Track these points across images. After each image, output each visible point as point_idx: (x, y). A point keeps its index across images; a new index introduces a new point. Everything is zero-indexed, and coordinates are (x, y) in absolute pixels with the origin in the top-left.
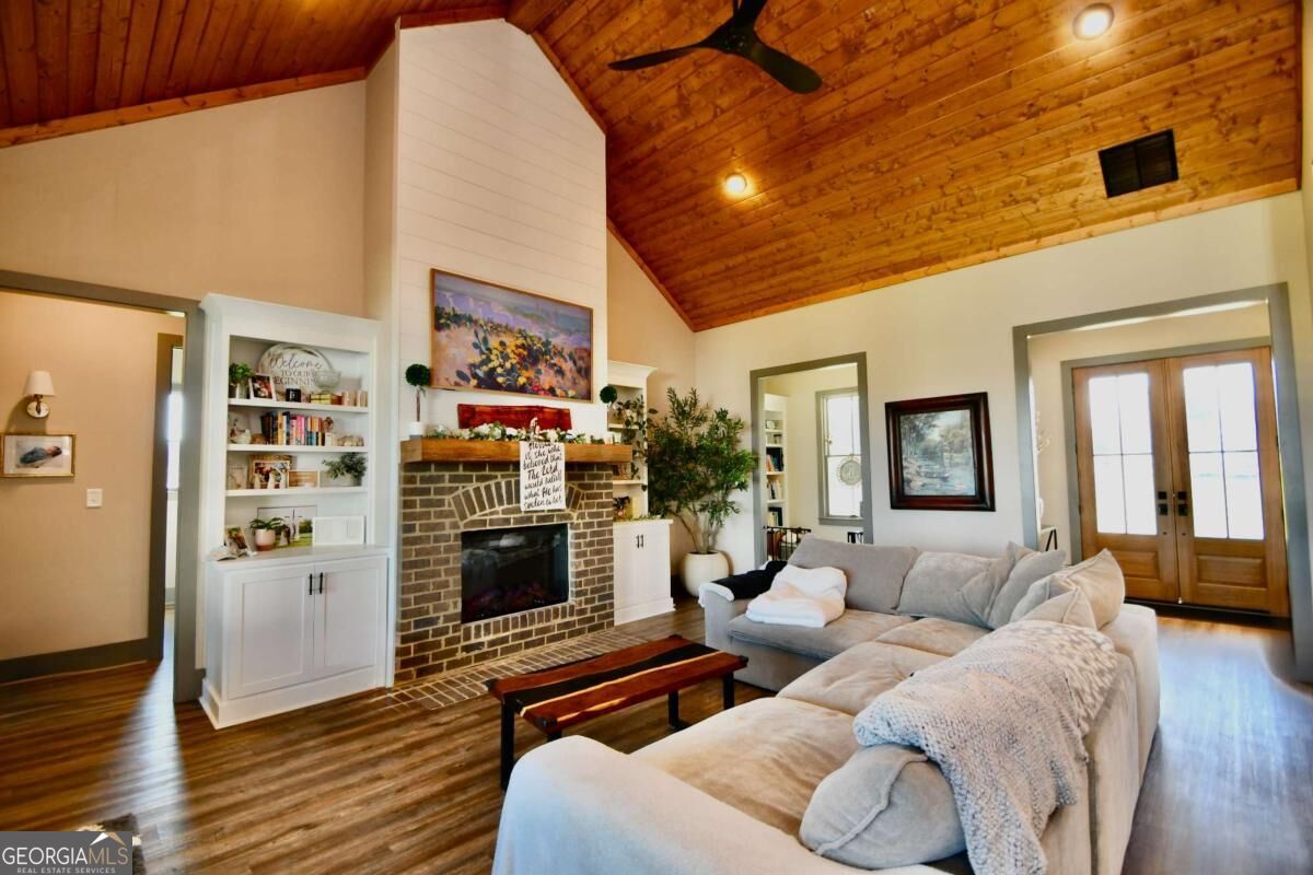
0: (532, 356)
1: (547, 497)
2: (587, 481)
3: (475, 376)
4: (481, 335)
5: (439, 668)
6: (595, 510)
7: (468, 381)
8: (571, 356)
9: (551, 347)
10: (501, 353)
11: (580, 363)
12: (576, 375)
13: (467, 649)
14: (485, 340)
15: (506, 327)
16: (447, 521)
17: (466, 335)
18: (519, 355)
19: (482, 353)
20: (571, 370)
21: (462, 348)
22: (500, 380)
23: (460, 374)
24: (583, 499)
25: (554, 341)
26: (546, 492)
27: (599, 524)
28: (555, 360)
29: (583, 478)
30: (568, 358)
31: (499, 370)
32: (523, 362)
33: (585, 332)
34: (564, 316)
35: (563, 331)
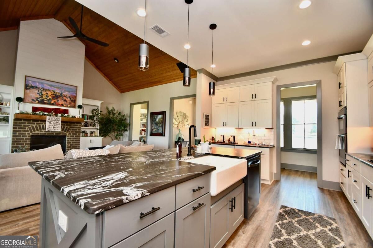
0: (56, 97)
1: (54, 129)
2: (72, 126)
3: (37, 100)
4: (40, 91)
6: (74, 133)
7: (35, 101)
8: (69, 97)
9: (63, 95)
10: (46, 95)
11: (72, 99)
12: (71, 102)
14: (41, 92)
15: (48, 90)
16: (27, 133)
17: (35, 91)
18: (52, 96)
19: (40, 95)
20: (69, 101)
21: (34, 94)
22: (45, 102)
23: (33, 100)
24: (71, 130)
25: (64, 93)
26: (54, 127)
27: (76, 136)
28: (64, 98)
29: (71, 125)
30: (68, 98)
31: (45, 99)
32: (53, 98)
33: (74, 92)
34: (68, 88)
35: (67, 91)
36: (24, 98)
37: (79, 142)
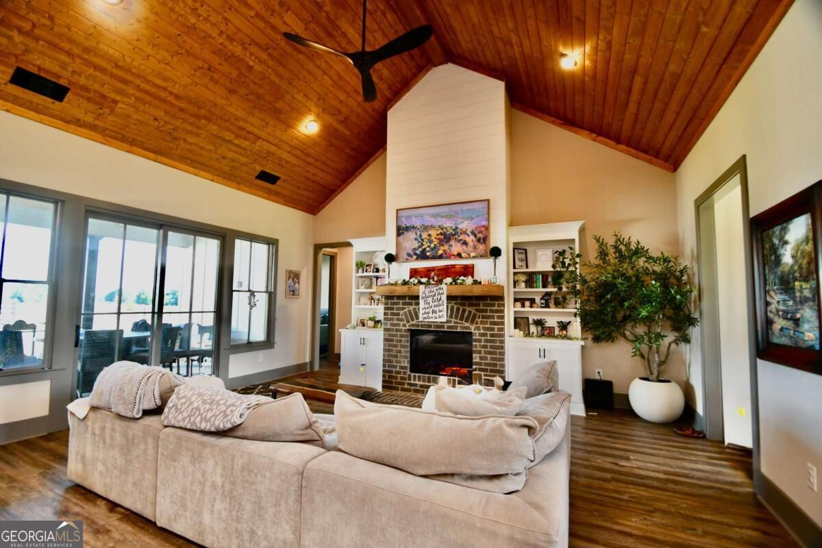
0: (446, 238)
1: (434, 314)
2: (481, 307)
3: (415, 254)
4: (418, 233)
5: (397, 389)
6: (488, 326)
7: (412, 257)
8: (473, 233)
9: (458, 230)
10: (429, 240)
11: (480, 235)
12: (476, 243)
13: (410, 384)
14: (420, 236)
15: (431, 226)
16: (401, 323)
17: (411, 235)
18: (439, 239)
19: (419, 242)
20: (472, 241)
21: (410, 242)
22: (428, 254)
23: (409, 255)
24: (479, 318)
25: (460, 226)
26: (434, 312)
27: (492, 335)
28: (462, 237)
29: (479, 305)
30: (470, 234)
31: (428, 249)
32: (441, 242)
33: (483, 216)
34: (468, 210)
35: (467, 219)
36: (396, 255)
37: (503, 354)
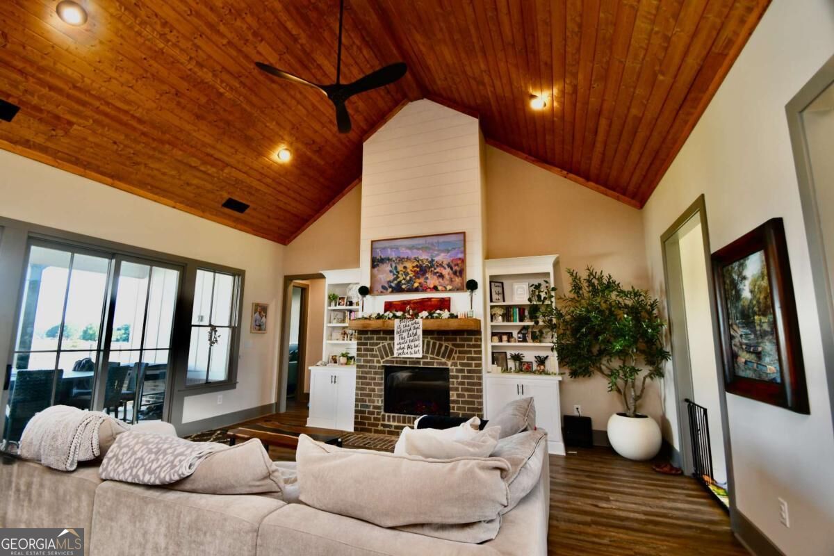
0: (422, 270)
1: (410, 350)
2: (458, 342)
3: (391, 287)
4: (394, 265)
5: (370, 431)
6: (465, 361)
7: (387, 289)
8: (449, 265)
9: (434, 263)
10: (404, 272)
11: (456, 268)
12: (452, 276)
13: (384, 426)
14: (396, 268)
15: (407, 258)
16: (375, 359)
17: (387, 267)
18: (414, 271)
19: (394, 274)
20: (449, 274)
21: (385, 275)
22: (404, 287)
23: (384, 287)
24: (456, 353)
25: (436, 259)
26: (409, 347)
27: (469, 371)
28: (438, 270)
29: (456, 340)
30: (446, 267)
31: (403, 282)
32: (417, 275)
33: (459, 248)
34: (444, 242)
35: (443, 251)
36: (371, 287)
37: (481, 391)
